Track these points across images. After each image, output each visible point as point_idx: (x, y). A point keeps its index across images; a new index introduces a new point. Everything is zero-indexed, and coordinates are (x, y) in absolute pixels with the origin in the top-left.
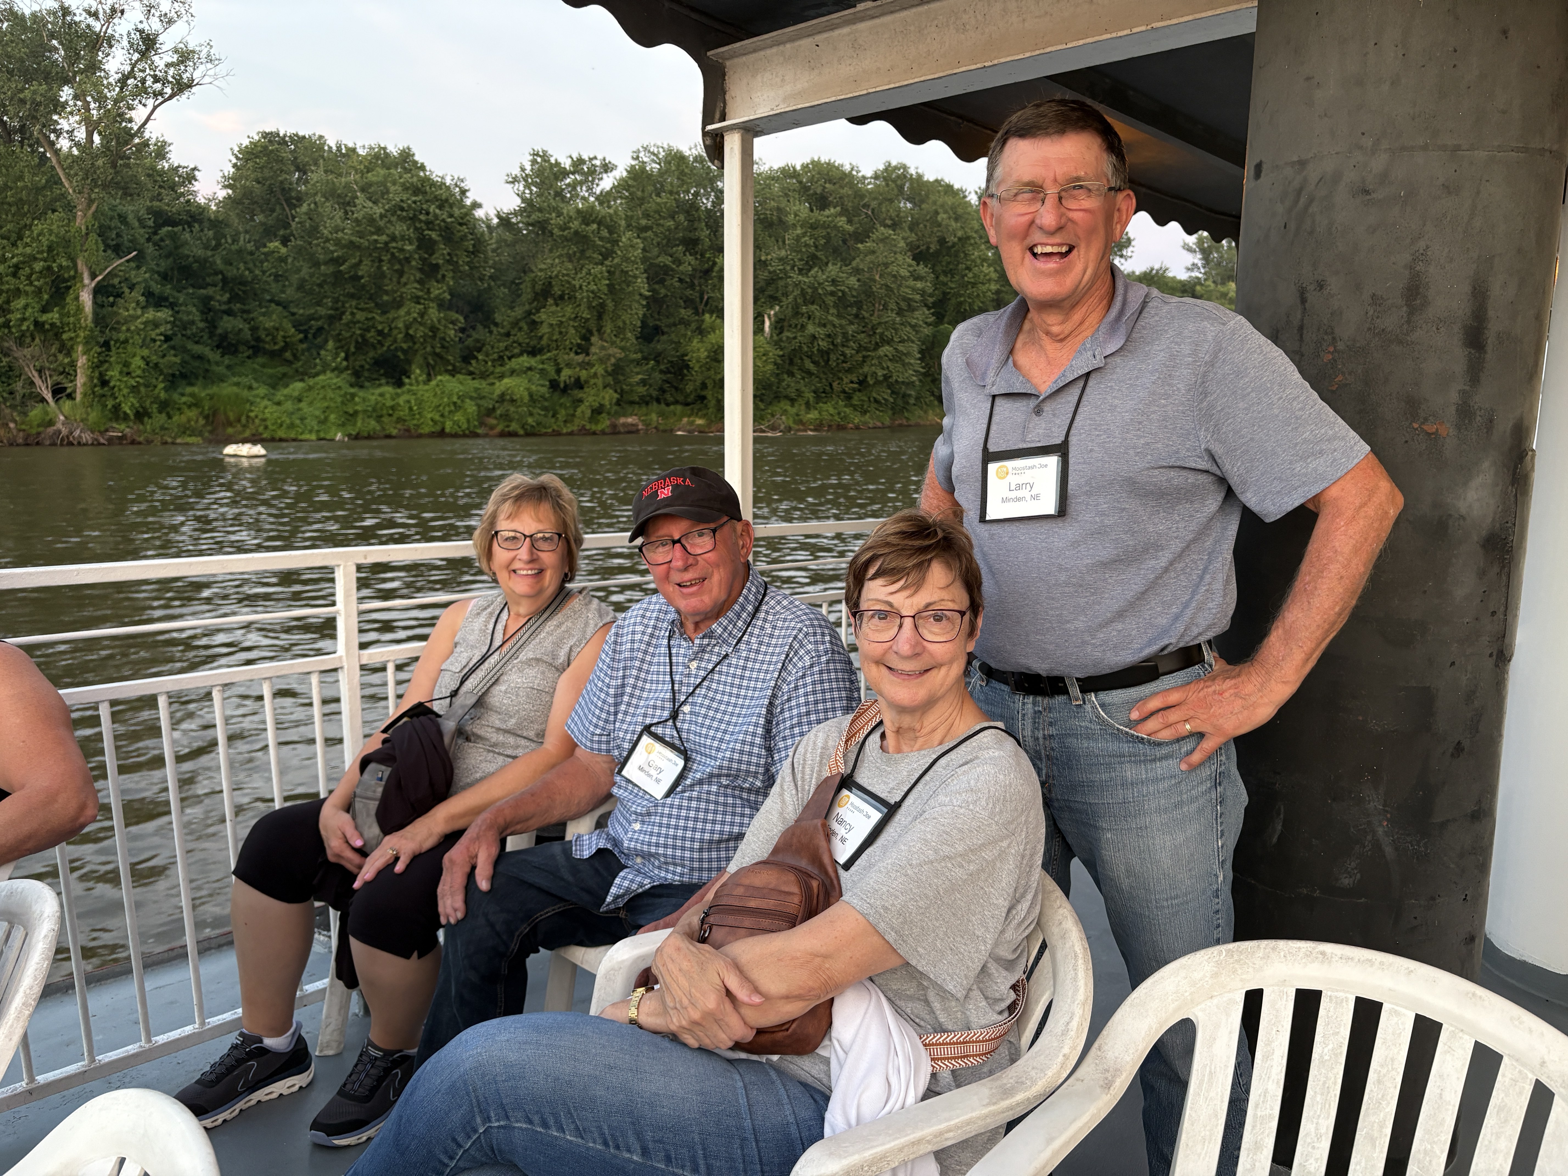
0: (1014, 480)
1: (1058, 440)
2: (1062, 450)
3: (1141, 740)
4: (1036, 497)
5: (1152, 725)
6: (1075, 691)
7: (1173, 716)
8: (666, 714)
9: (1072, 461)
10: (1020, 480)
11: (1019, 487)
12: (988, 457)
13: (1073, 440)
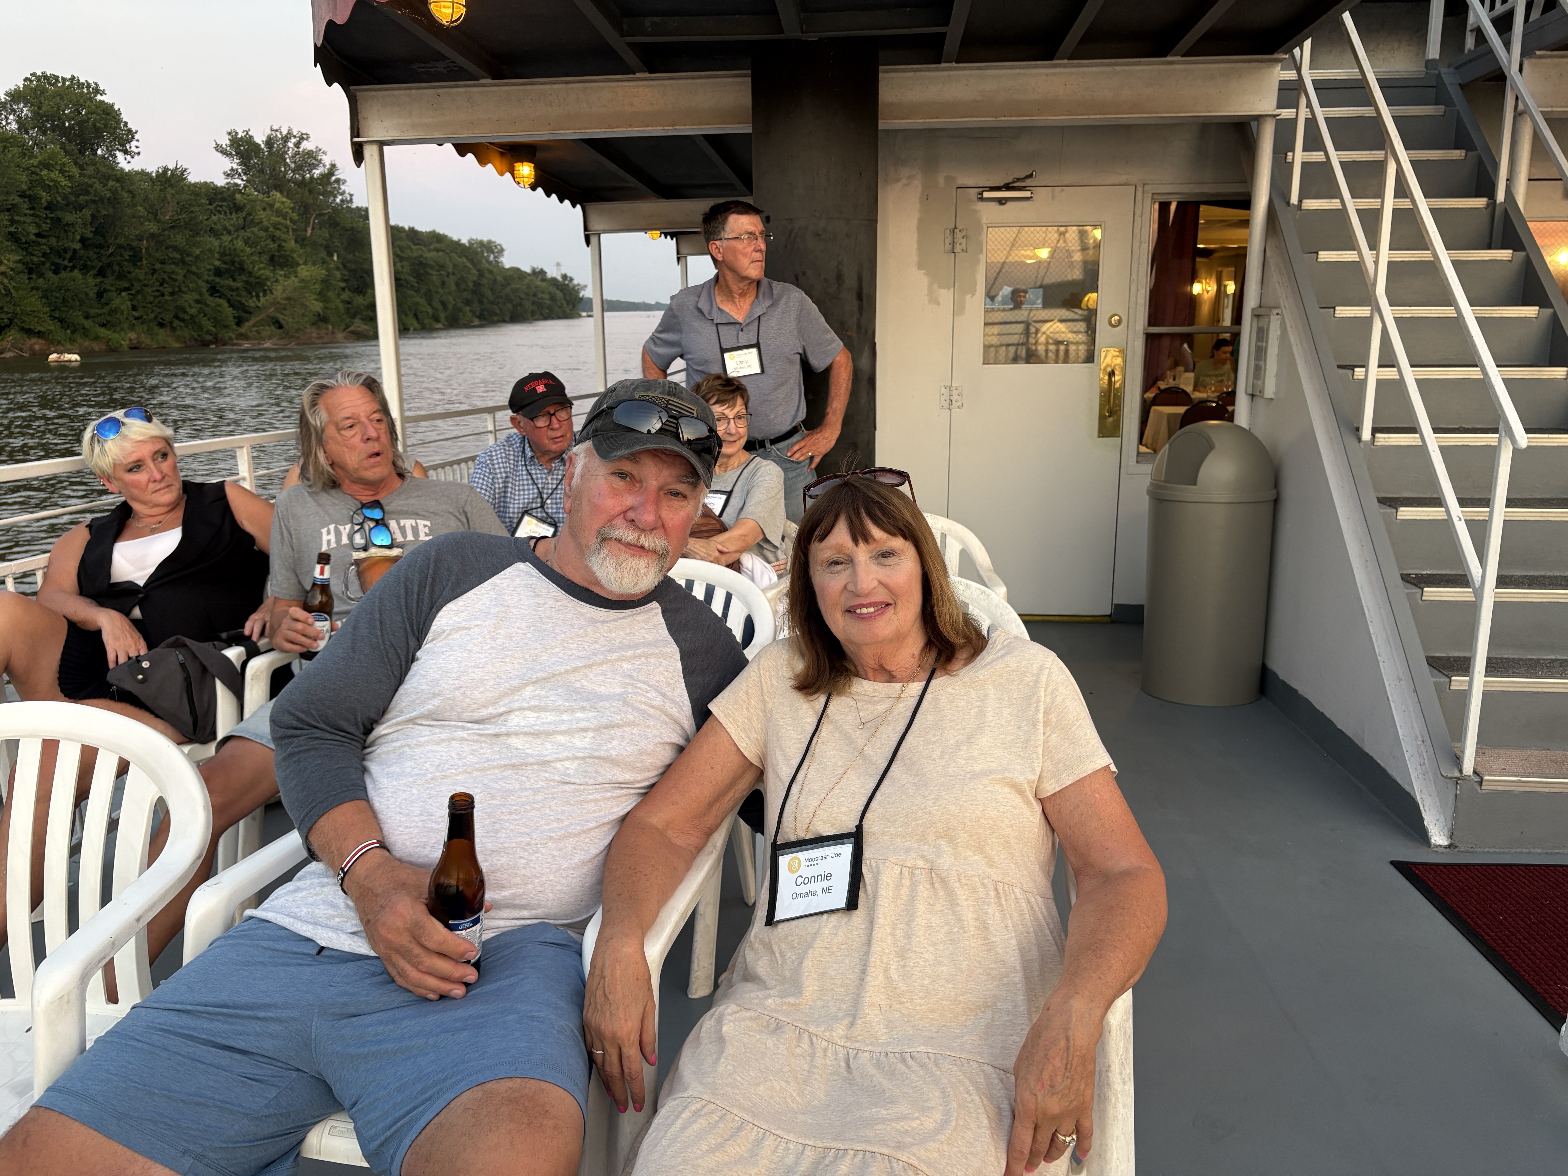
0: (738, 360)
1: (755, 342)
2: (757, 345)
3: (793, 462)
4: (750, 366)
5: (797, 455)
6: (768, 445)
7: (804, 451)
8: (539, 505)
9: (762, 349)
10: (741, 359)
11: (741, 363)
12: (723, 351)
13: (761, 341)
